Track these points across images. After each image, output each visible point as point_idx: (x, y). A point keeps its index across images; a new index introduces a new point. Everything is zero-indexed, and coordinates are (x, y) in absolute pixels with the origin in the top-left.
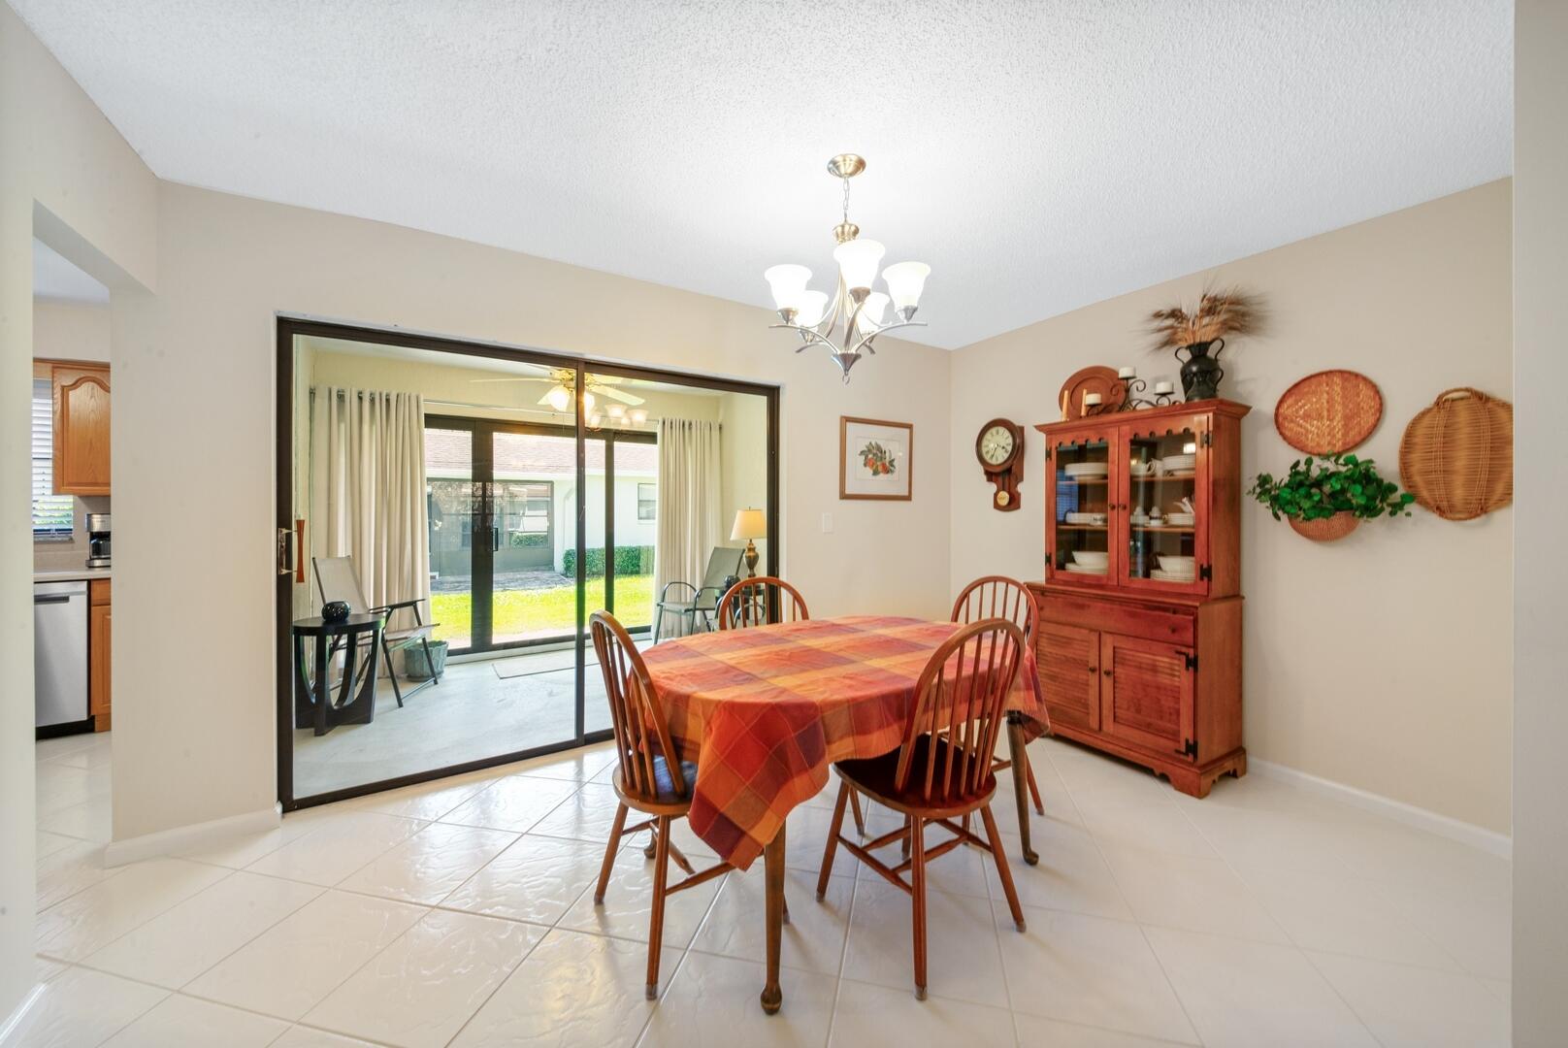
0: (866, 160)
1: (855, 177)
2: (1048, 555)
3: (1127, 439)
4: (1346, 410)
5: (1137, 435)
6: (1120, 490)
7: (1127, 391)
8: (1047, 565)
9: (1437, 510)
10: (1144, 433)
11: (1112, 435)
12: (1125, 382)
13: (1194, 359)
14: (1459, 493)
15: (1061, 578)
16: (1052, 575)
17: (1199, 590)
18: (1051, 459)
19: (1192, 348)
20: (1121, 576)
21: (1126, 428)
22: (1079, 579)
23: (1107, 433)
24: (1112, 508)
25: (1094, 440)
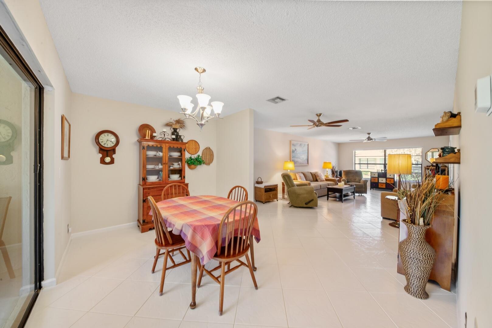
0: (206, 69)
1: (203, 73)
2: (144, 178)
3: (168, 147)
4: (195, 147)
5: (170, 147)
6: (166, 159)
7: (164, 135)
8: (143, 181)
9: (205, 164)
10: (172, 147)
11: (164, 146)
12: (164, 133)
13: (175, 132)
14: (208, 161)
15: (148, 184)
16: (145, 184)
17: (183, 181)
18: (145, 149)
19: (174, 129)
20: (166, 181)
21: (167, 145)
22: (153, 183)
23: (162, 145)
24: (164, 164)
25: (159, 146)
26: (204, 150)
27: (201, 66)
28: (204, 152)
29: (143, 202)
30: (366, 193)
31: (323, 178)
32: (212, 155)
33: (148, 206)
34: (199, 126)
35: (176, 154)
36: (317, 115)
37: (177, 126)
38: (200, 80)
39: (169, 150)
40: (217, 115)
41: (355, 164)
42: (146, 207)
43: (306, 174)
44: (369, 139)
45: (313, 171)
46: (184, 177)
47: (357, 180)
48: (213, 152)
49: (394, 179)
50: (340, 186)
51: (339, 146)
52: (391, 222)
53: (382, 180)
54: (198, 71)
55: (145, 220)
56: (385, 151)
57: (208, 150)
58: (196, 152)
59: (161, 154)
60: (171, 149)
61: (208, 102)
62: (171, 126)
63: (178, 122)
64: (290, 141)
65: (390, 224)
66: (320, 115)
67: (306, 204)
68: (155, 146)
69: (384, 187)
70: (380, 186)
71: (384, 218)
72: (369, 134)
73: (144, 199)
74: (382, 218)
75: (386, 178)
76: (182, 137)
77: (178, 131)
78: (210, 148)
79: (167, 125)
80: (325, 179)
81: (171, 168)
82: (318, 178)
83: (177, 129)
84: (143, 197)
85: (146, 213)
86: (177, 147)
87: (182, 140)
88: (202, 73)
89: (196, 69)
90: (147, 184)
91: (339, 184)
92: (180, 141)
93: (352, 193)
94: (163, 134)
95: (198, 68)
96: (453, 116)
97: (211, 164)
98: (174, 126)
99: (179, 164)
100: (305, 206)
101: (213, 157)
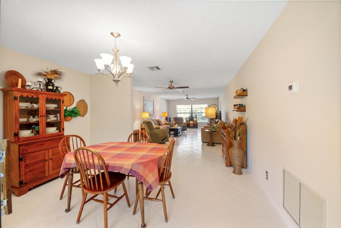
2: (16, 133)
3: (45, 99)
4: (69, 99)
5: (48, 98)
6: (43, 112)
7: (40, 85)
8: (15, 137)
9: (80, 116)
10: (50, 98)
11: (40, 97)
12: (39, 83)
13: (49, 82)
14: (82, 113)
15: (22, 140)
16: (18, 140)
17: (62, 133)
18: (17, 100)
19: (48, 79)
20: (43, 135)
21: (45, 96)
22: (28, 139)
23: (39, 96)
24: (41, 116)
25: (35, 97)
26: (79, 102)
27: (116, 32)
28: (78, 104)
29: (19, 161)
30: (186, 130)
31: (163, 123)
32: (86, 107)
33: (26, 164)
34: (115, 82)
35: (52, 106)
36: (170, 81)
37: (52, 77)
38: (115, 43)
39: (46, 101)
40: (129, 75)
41: (177, 113)
42: (24, 165)
43: (154, 120)
44: (188, 98)
45: (157, 118)
46: (63, 129)
47: (181, 123)
48: (87, 104)
49: (197, 121)
50: (175, 127)
51: (168, 101)
52: (207, 144)
53: (191, 122)
54: (114, 36)
55: (23, 181)
56: (192, 106)
57: (82, 102)
58: (71, 104)
59: (35, 106)
60: (49, 101)
61: (111, 62)
62: (45, 75)
63: (55, 72)
64: (144, 97)
65: (207, 145)
66: (172, 81)
67: (162, 141)
68: (31, 97)
69: (192, 126)
70: (190, 126)
71: (203, 142)
72: (187, 95)
73: (21, 157)
74: (202, 143)
75: (193, 121)
76: (59, 89)
77: (53, 81)
78: (84, 101)
79: (40, 74)
80: (165, 123)
81: (48, 120)
82: (160, 123)
83: (52, 79)
84: (19, 156)
85: (24, 173)
86: (56, 99)
87: (59, 92)
88: (117, 37)
89: (112, 34)
90: (20, 140)
91: (175, 126)
92: (58, 93)
93: (181, 131)
94: (37, 83)
95: (113, 32)
96: (244, 90)
97: (85, 116)
98: (49, 77)
99: (56, 116)
100: (162, 142)
101: (87, 109)
